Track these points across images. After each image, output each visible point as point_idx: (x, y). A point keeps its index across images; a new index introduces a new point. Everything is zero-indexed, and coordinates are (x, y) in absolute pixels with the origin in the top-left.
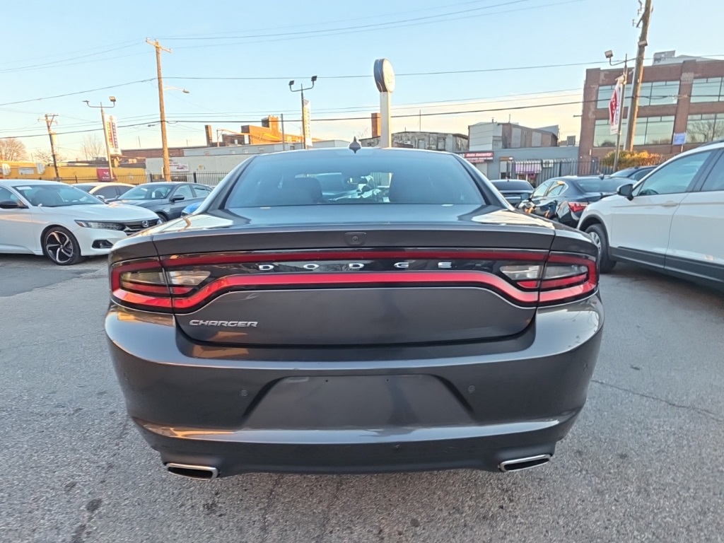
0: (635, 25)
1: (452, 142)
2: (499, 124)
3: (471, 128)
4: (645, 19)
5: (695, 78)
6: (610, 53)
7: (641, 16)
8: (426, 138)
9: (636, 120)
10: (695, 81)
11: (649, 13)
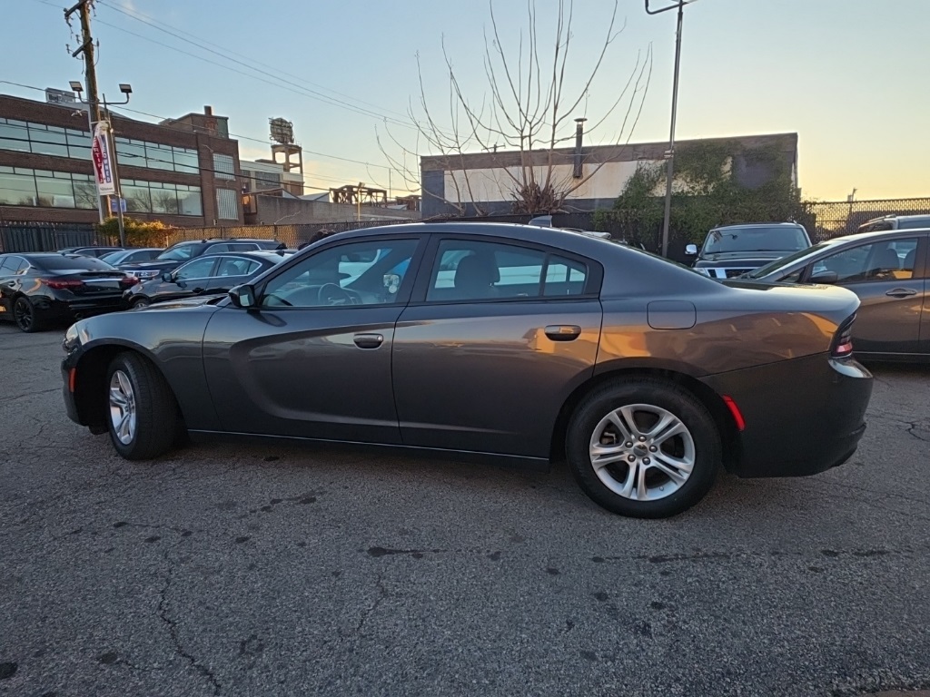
7: (81, 45)
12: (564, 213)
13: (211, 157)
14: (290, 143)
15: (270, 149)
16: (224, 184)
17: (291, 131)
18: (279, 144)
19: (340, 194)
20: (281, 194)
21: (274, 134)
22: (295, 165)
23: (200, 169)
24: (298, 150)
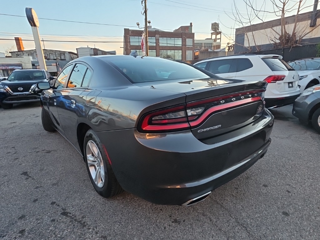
0: (142, 14)
1: (68, 56)
2: (91, 49)
3: (78, 50)
4: (145, 12)
5: (160, 37)
6: (138, 24)
7: (144, 11)
8: (54, 53)
9: (149, 51)
10: (160, 38)
11: (146, 10)
12: (300, 46)
13: (186, 40)
14: (217, 31)
15: (211, 34)
16: (189, 49)
17: (218, 26)
18: (214, 32)
19: (230, 48)
20: (208, 50)
21: (212, 28)
22: (219, 39)
23: (182, 45)
24: (220, 33)
